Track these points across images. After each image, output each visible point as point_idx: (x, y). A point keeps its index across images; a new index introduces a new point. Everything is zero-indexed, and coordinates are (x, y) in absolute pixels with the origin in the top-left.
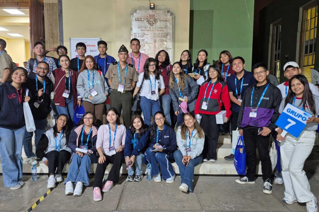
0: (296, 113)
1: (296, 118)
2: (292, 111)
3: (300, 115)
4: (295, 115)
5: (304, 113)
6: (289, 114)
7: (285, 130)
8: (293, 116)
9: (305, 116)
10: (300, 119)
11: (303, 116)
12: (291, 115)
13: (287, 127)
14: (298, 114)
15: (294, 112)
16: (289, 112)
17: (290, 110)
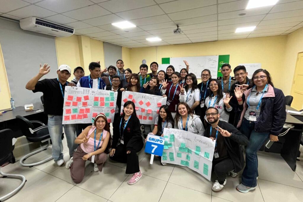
0: (155, 139)
1: (156, 142)
2: (153, 138)
3: (158, 140)
4: (155, 141)
5: (160, 138)
6: (151, 141)
7: (153, 153)
8: (154, 142)
9: (161, 139)
10: (159, 143)
11: (160, 139)
12: (153, 142)
13: (153, 151)
14: (157, 140)
15: (154, 139)
16: (151, 140)
17: (151, 138)
